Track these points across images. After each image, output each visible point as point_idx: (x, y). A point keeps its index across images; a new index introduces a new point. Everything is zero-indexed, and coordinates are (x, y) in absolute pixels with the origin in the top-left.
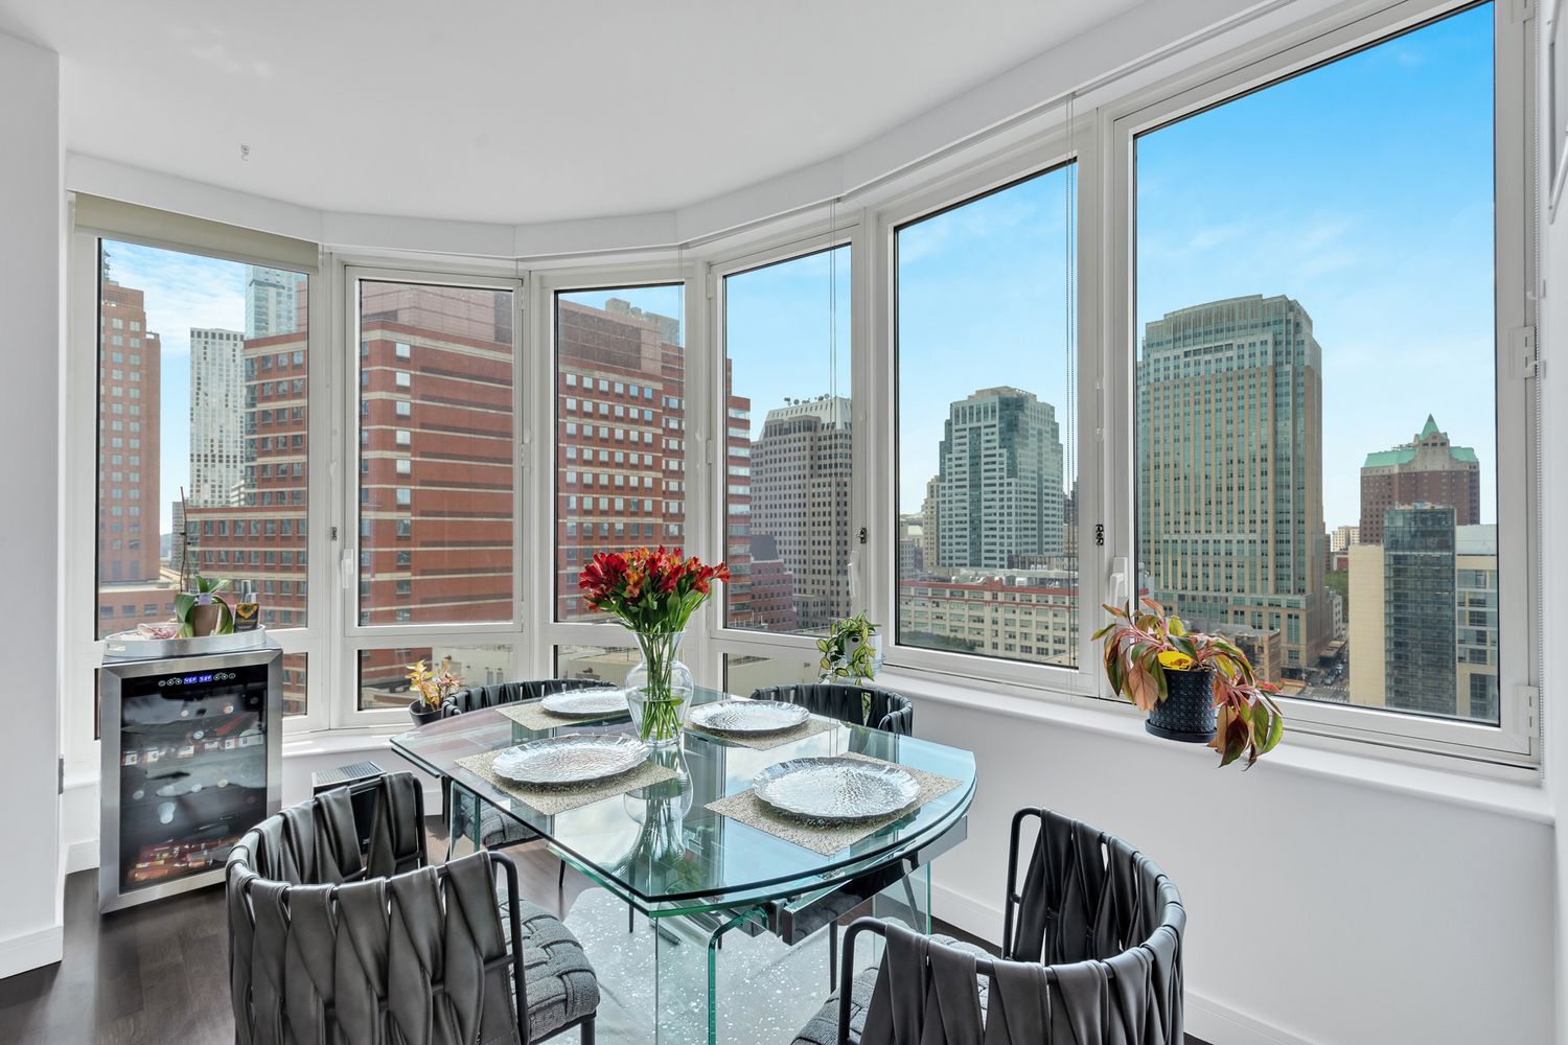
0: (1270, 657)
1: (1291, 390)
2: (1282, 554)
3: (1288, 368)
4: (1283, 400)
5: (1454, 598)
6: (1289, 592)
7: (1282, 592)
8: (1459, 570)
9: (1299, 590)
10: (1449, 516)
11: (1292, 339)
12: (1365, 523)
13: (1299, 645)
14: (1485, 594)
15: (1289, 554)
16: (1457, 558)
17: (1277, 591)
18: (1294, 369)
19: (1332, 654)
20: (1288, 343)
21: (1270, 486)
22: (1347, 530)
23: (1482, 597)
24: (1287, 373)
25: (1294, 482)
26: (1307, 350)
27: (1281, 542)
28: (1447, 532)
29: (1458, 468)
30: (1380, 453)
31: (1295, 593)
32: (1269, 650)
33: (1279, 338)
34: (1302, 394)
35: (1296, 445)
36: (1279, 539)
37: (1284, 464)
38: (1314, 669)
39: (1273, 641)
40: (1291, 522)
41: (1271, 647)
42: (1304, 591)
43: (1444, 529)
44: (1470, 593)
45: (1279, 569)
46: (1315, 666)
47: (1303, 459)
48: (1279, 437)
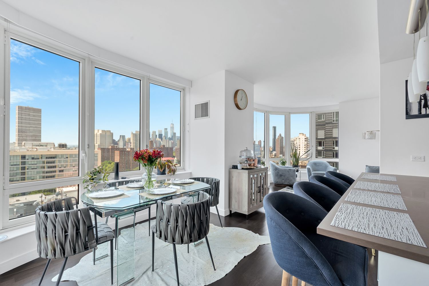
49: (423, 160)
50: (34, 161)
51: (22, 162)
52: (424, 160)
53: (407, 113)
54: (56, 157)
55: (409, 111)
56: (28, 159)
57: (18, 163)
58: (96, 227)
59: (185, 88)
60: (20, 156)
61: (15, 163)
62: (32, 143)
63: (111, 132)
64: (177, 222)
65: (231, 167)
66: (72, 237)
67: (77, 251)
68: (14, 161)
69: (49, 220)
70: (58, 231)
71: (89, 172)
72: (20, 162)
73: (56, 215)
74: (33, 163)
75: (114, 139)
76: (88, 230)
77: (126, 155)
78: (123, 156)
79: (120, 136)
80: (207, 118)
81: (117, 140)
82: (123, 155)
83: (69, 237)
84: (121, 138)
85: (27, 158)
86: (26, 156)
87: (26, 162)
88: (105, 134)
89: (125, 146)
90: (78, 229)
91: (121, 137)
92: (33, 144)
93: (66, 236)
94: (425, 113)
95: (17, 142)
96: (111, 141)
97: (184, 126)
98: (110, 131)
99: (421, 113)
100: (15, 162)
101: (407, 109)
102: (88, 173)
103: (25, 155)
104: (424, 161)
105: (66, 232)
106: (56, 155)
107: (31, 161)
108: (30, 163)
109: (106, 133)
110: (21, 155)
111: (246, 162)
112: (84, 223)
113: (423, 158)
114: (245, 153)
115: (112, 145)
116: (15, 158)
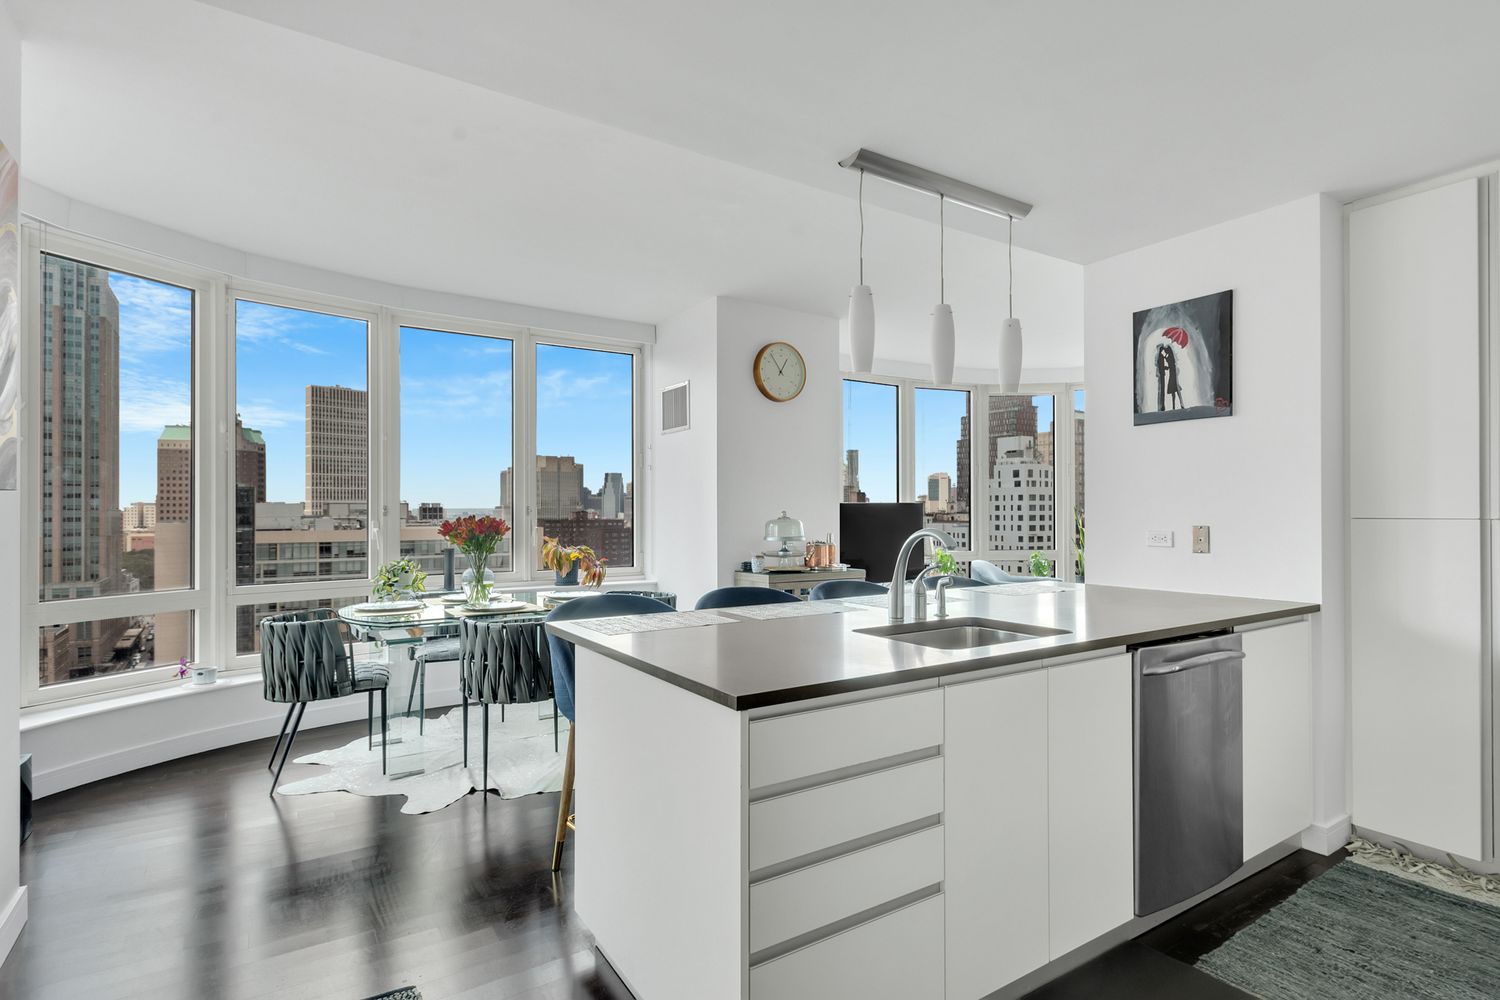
0: (56, 660)
1: (83, 341)
2: (70, 535)
3: (79, 314)
4: (74, 350)
5: (253, 571)
6: (79, 578)
7: (70, 579)
8: (258, 545)
9: (92, 576)
10: (250, 493)
11: (85, 281)
12: (162, 498)
13: (92, 639)
14: (276, 565)
15: (80, 534)
16: (256, 533)
17: (63, 579)
18: (88, 318)
19: (128, 644)
20: (80, 285)
21: (56, 451)
22: (141, 505)
23: (272, 568)
24: (79, 321)
25: (86, 449)
26: (103, 301)
27: (70, 520)
28: (249, 508)
29: (250, 448)
30: (177, 426)
31: (86, 580)
32: (55, 652)
33: (68, 276)
34: (97, 348)
35: (89, 407)
36: (66, 516)
37: (74, 427)
38: (110, 664)
39: (61, 640)
40: (83, 495)
41: (57, 647)
42: (97, 576)
43: (246, 506)
44: (264, 565)
45: (66, 552)
46: (111, 661)
47: (97, 424)
48: (68, 394)
49: (1169, 543)
50: (354, 562)
51: (321, 564)
52: (1173, 542)
53: (1136, 409)
54: (413, 550)
55: (1138, 403)
56: (337, 556)
57: (312, 569)
58: (351, 657)
59: (643, 345)
60: (318, 546)
61: (304, 569)
62: (349, 504)
63: (577, 461)
64: (486, 660)
65: (739, 568)
66: (310, 667)
67: (318, 696)
68: (302, 561)
69: (276, 635)
70: (289, 654)
71: (384, 569)
72: (315, 563)
73: (286, 627)
74: (350, 568)
75: (586, 489)
76: (337, 661)
77: (624, 544)
78: (614, 547)
79: (607, 475)
80: (685, 430)
81: (595, 492)
82: (614, 544)
83: (306, 668)
84: (610, 484)
85: (334, 550)
86: (333, 545)
87: (333, 566)
88: (556, 470)
89: (622, 511)
90: (319, 657)
91: (609, 478)
92: (352, 507)
93: (301, 666)
94: (1172, 409)
95: (310, 501)
96: (577, 496)
97: (642, 452)
98: (573, 458)
99: (1163, 409)
100: (304, 563)
101: (1135, 395)
102: (381, 571)
103: (330, 543)
104: (1173, 546)
105: (301, 658)
106: (413, 542)
107: (347, 562)
108: (342, 568)
109: (559, 468)
110: (321, 543)
111: (781, 553)
112: (330, 647)
113: (1169, 537)
114: (776, 528)
115: (579, 508)
116: (304, 550)
